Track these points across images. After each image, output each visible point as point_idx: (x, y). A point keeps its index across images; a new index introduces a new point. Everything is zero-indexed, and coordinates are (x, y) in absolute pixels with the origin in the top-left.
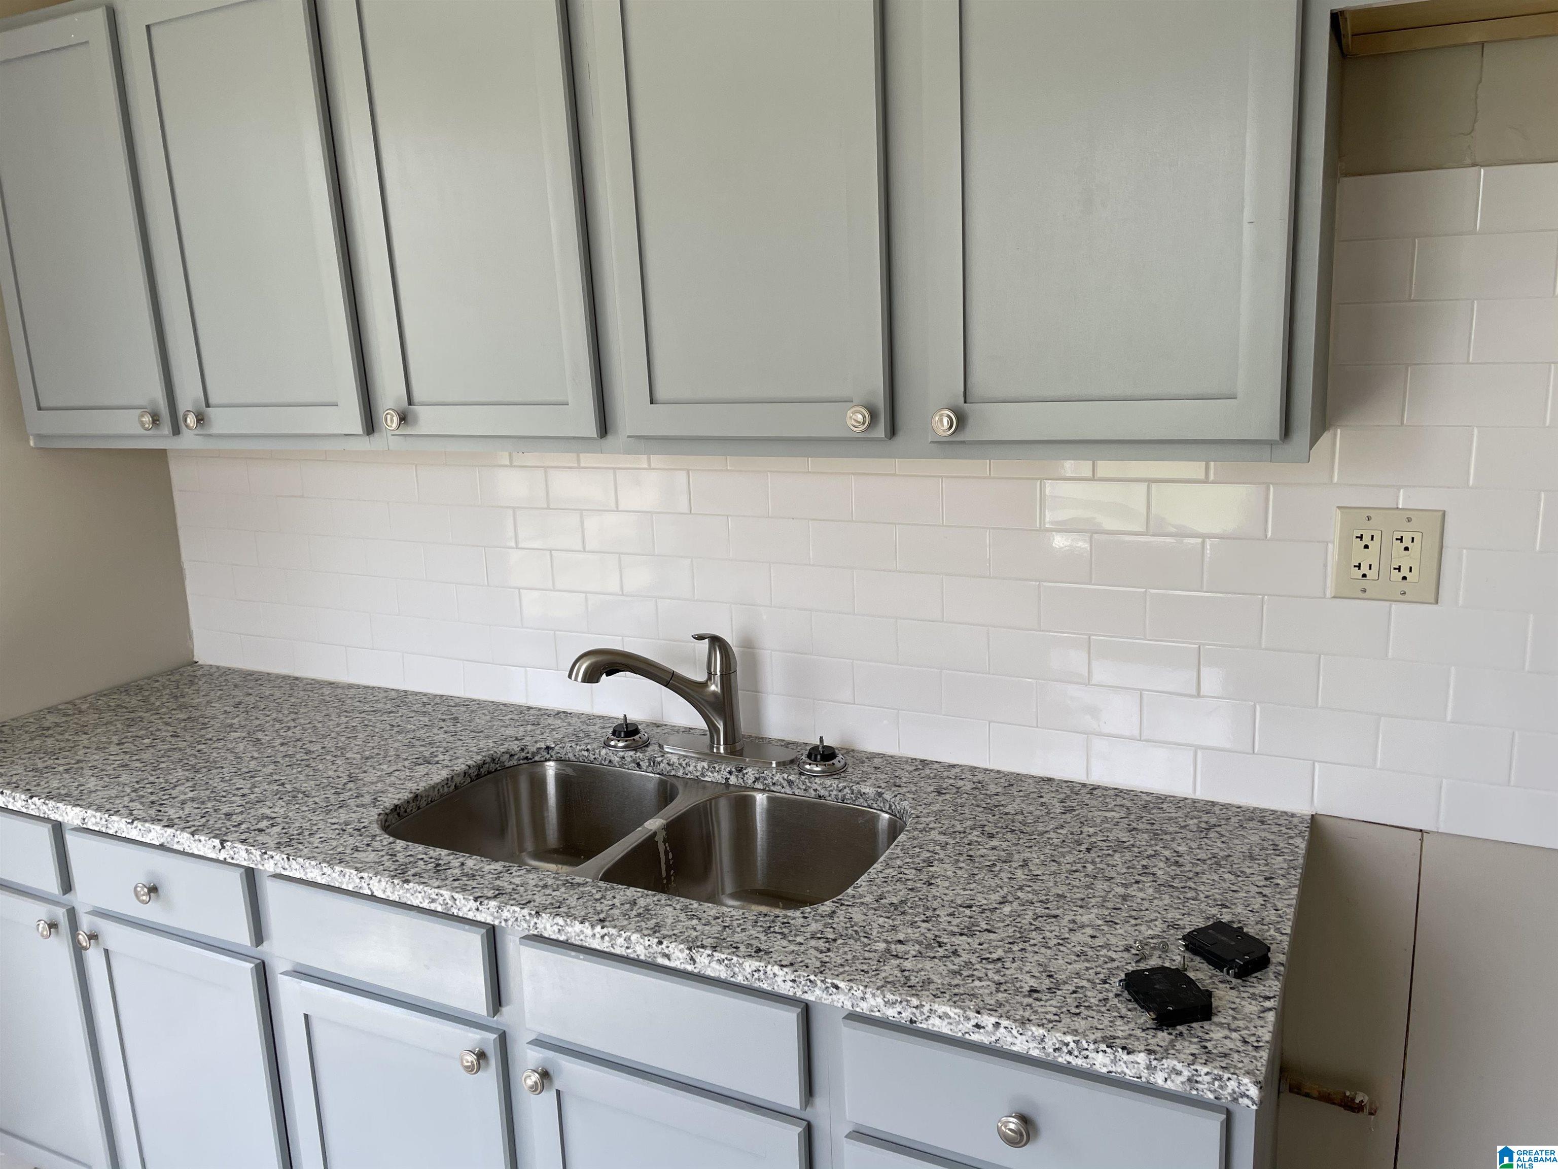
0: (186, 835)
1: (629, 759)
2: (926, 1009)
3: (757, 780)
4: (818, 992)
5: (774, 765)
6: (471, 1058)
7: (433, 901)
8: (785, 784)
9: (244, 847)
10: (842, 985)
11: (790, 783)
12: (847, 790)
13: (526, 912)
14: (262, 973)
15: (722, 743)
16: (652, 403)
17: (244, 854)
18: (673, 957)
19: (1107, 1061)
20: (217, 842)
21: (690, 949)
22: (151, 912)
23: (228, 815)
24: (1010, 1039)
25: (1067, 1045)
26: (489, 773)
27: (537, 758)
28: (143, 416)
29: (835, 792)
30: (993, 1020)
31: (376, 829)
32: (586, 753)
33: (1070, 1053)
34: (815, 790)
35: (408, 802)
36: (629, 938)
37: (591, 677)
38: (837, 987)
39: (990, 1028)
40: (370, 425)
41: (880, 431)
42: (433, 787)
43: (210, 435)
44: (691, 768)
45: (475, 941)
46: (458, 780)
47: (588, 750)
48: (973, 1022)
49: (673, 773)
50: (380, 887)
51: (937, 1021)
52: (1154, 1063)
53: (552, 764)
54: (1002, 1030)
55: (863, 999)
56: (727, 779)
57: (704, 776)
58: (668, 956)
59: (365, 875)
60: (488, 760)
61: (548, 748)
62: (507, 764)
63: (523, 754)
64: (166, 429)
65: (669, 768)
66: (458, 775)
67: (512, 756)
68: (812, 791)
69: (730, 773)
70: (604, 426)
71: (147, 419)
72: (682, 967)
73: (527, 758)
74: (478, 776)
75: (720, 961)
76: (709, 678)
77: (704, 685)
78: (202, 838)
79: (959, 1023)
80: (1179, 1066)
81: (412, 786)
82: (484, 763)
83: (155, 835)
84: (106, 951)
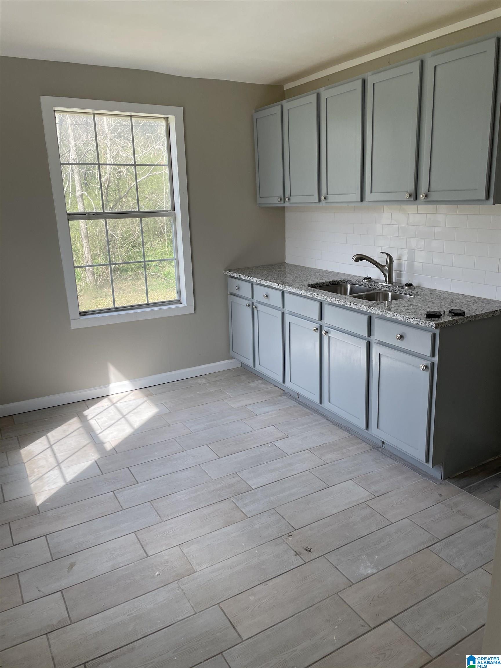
0: (273, 283)
1: (366, 284)
2: (386, 312)
3: (392, 289)
4: (370, 310)
5: (398, 286)
6: (315, 329)
7: (311, 295)
8: (398, 290)
9: (282, 285)
10: (373, 308)
11: (399, 290)
12: (411, 292)
13: (325, 296)
14: (283, 314)
15: (387, 281)
16: (371, 193)
17: (282, 287)
18: (348, 304)
19: (413, 321)
20: (278, 284)
21: (350, 302)
22: (265, 301)
23: (281, 282)
24: (399, 318)
25: (407, 318)
26: (336, 284)
27: (347, 283)
28: (278, 198)
29: (408, 293)
30: (396, 314)
31: (306, 286)
32: (358, 283)
33: (407, 319)
34: (404, 292)
35: (315, 284)
36: (341, 301)
37: (357, 260)
38: (373, 309)
39: (396, 315)
40: (320, 200)
41: (412, 199)
42: (321, 283)
43: (290, 203)
44: (379, 287)
45: (317, 304)
47: (358, 282)
48: (393, 314)
49: (375, 288)
50: (303, 293)
51: (387, 315)
52: (420, 320)
53: (349, 285)
54: (398, 316)
55: (377, 311)
56: (386, 289)
57: (381, 288)
58: (347, 304)
59: (301, 290)
60: (336, 281)
61: (350, 281)
62: (340, 283)
63: (344, 282)
64: (282, 202)
65: (374, 286)
66: (328, 282)
67: (341, 281)
68: (403, 292)
69: (387, 288)
70: (362, 199)
71: (279, 199)
72: (349, 306)
73: (345, 283)
74: (333, 284)
75: (355, 305)
76: (386, 265)
77: (384, 266)
78: (276, 284)
79: (391, 315)
80: (424, 321)
81: (317, 282)
82: (335, 281)
83: (268, 283)
84: (258, 310)
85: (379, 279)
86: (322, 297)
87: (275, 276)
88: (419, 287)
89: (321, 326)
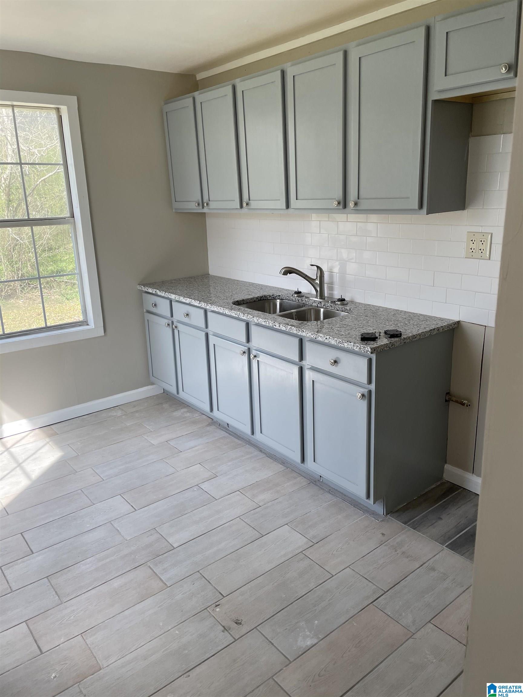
0: (193, 300)
1: (297, 299)
2: (318, 335)
3: (324, 305)
4: (300, 332)
5: (330, 302)
6: (242, 352)
7: (236, 314)
8: (330, 306)
9: (204, 303)
10: (304, 330)
11: (331, 306)
12: (343, 308)
13: (252, 316)
14: (207, 335)
15: (319, 296)
16: (297, 199)
17: (203, 305)
18: (276, 326)
19: (347, 345)
20: (199, 302)
21: (279, 324)
22: (186, 320)
23: (203, 299)
24: (331, 341)
25: (340, 341)
26: (264, 300)
27: (276, 298)
28: (196, 203)
29: (340, 309)
30: (329, 337)
31: (231, 303)
32: (287, 297)
33: (341, 343)
34: (337, 308)
35: (241, 301)
36: (269, 322)
37: (285, 273)
38: (303, 331)
39: (328, 339)
40: (241, 206)
41: (341, 207)
42: (248, 299)
43: (209, 209)
44: (310, 302)
45: (243, 325)
46: (255, 299)
47: (288, 297)
48: (325, 338)
49: (306, 303)
50: (227, 312)
51: (319, 338)
52: (354, 345)
53: (278, 300)
54: (330, 339)
55: (308, 334)
56: (318, 305)
57: (313, 304)
59: (224, 309)
60: (263, 296)
61: (279, 296)
62: (269, 299)
63: (273, 297)
64: (201, 207)
65: (305, 302)
66: (255, 298)
67: (270, 296)
68: (336, 308)
69: (318, 303)
70: (288, 206)
71: (197, 204)
72: (278, 328)
73: (274, 298)
74: (261, 300)
75: (284, 326)
76: (317, 278)
77: (315, 280)
78: (196, 301)
79: (323, 338)
80: (358, 345)
81: (243, 298)
82: (262, 297)
83: (188, 301)
84: (178, 331)
85: (309, 292)
86: (248, 317)
87: (197, 292)
88: (352, 302)
89: (249, 349)
